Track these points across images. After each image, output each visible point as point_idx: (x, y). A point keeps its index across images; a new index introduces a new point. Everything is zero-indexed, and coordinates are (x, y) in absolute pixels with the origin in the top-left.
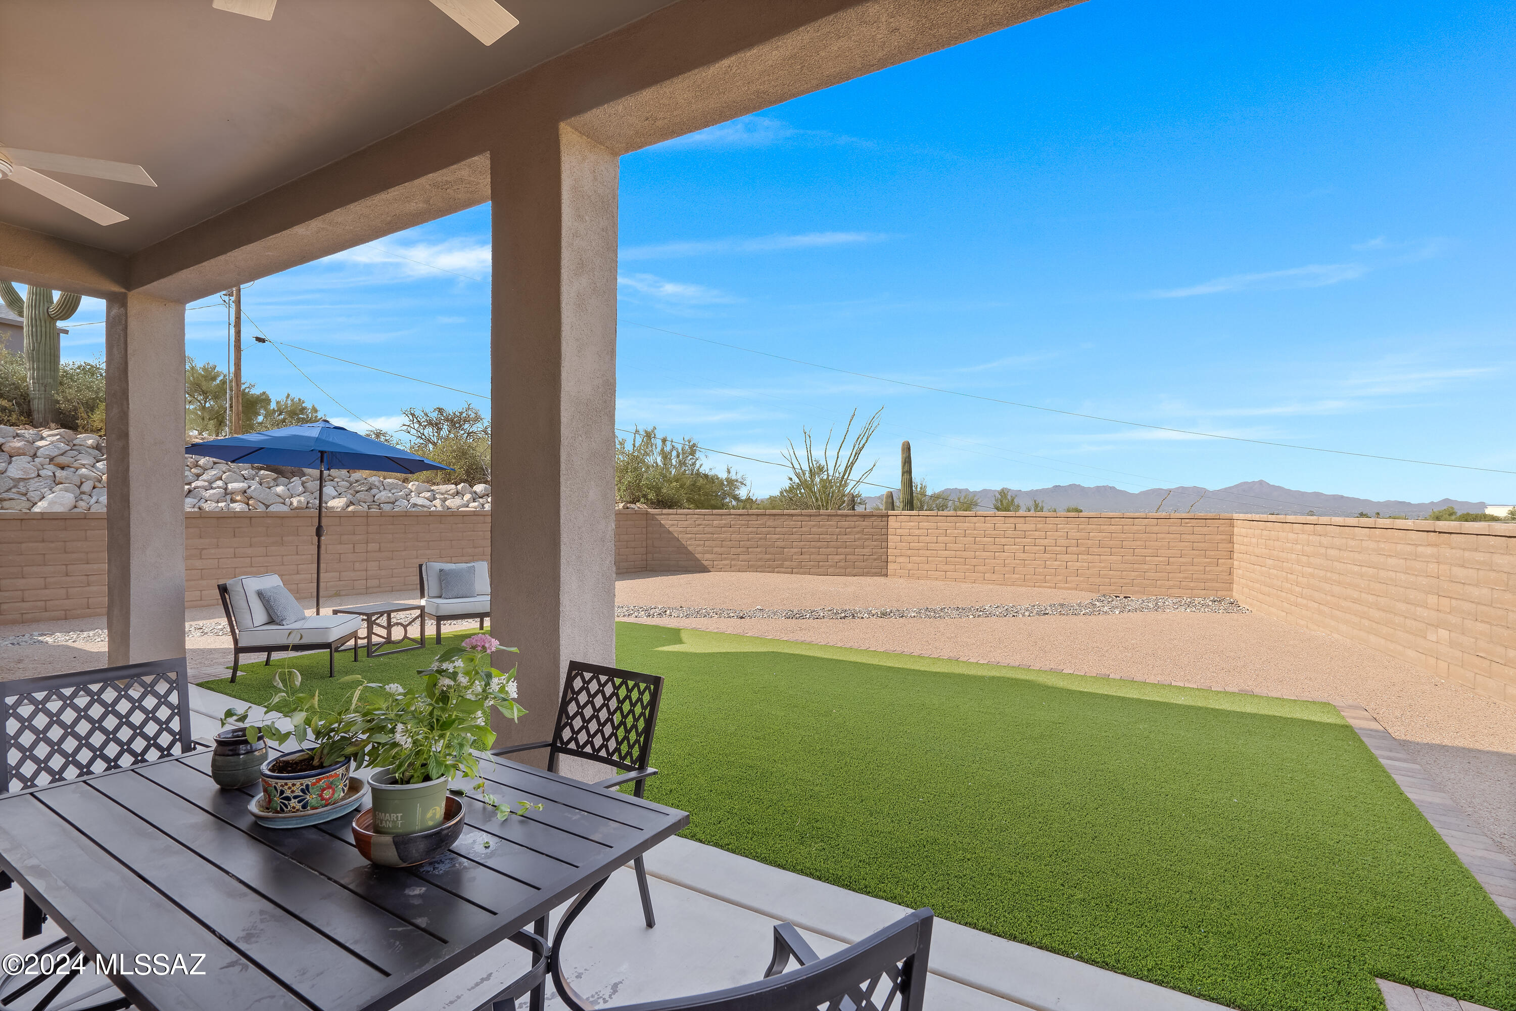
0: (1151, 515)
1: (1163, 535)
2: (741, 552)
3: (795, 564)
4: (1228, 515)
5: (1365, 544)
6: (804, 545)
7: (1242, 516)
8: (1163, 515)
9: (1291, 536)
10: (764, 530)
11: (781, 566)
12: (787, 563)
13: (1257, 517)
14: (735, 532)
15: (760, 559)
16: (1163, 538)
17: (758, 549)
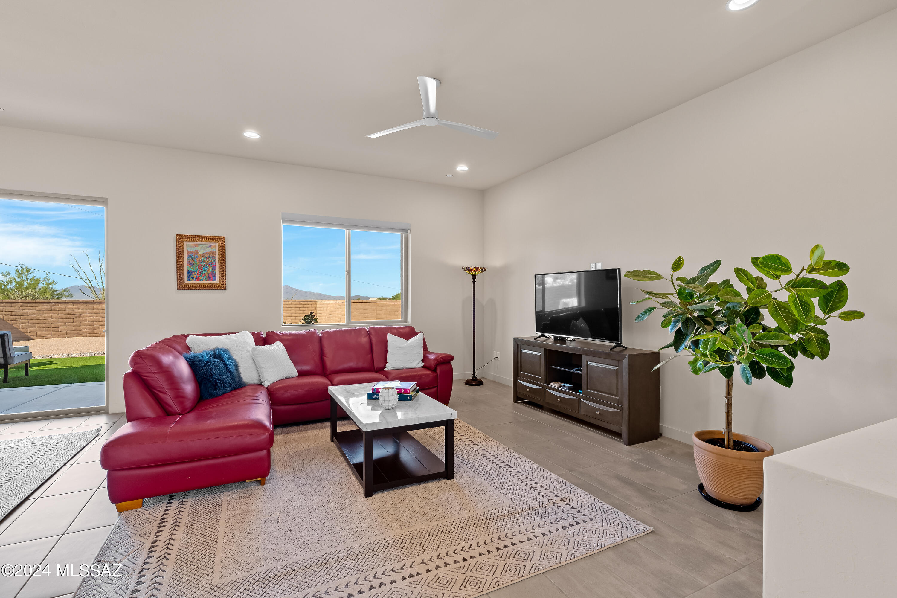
0: (289, 300)
1: (293, 308)
2: (61, 326)
4: (315, 300)
5: (360, 307)
7: (320, 300)
8: (293, 300)
9: (338, 306)
10: (78, 311)
11: (92, 332)
13: (326, 301)
14: (55, 313)
15: (75, 329)
16: (293, 310)
17: (74, 323)
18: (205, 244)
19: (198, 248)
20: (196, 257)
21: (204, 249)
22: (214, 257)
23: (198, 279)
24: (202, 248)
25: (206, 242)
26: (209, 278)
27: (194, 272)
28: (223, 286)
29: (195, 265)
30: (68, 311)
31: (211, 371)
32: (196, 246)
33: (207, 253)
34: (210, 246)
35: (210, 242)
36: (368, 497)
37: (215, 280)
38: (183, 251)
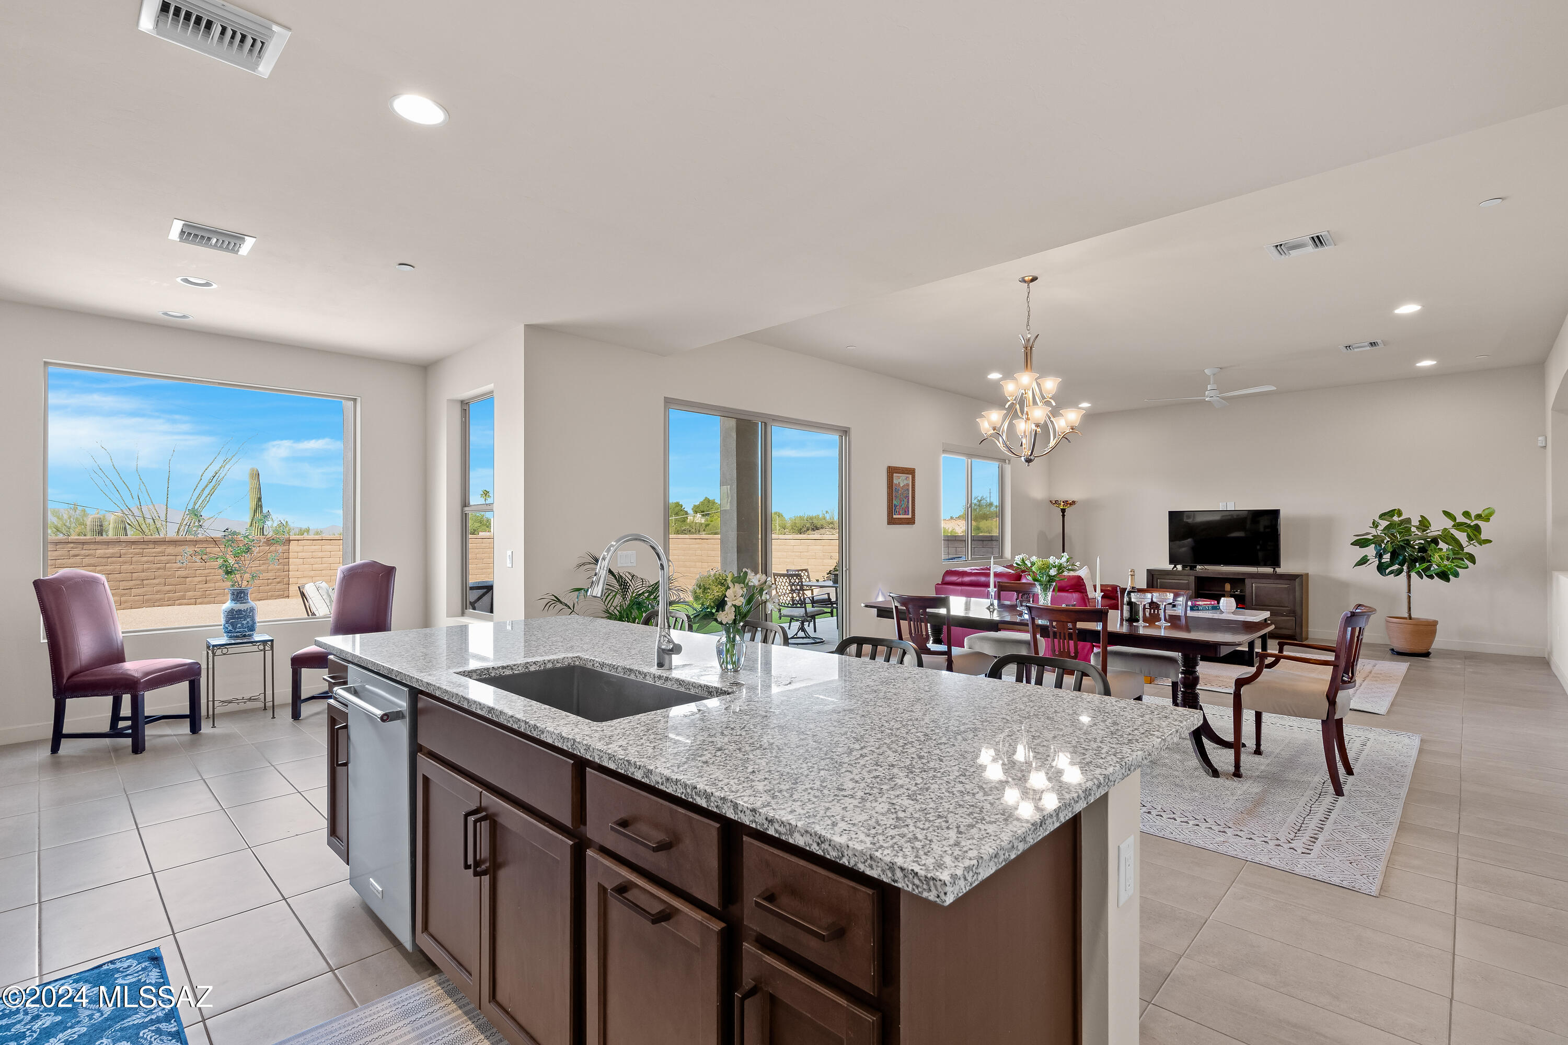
3: (199, 593)
6: (209, 573)
12: (189, 594)
17: (154, 581)
18: (904, 476)
20: (899, 490)
21: (903, 481)
22: (908, 490)
23: (900, 513)
26: (905, 512)
27: (897, 506)
28: (913, 521)
29: (898, 498)
30: (146, 558)
32: (899, 478)
33: (904, 485)
34: (907, 479)
35: (907, 474)
37: (909, 514)
38: (892, 483)
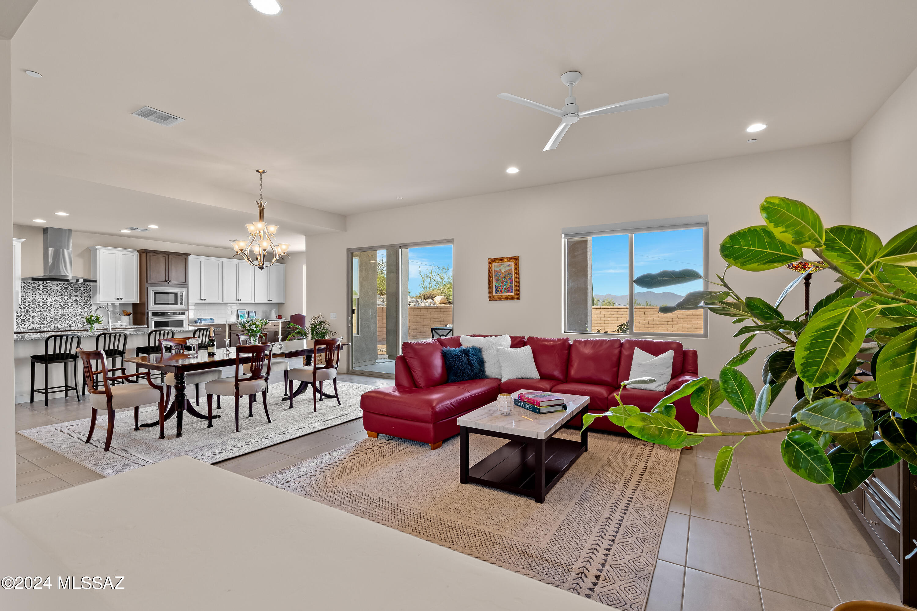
18: (505, 264)
19: (501, 268)
20: (500, 275)
21: (505, 267)
22: (511, 274)
23: (501, 292)
24: (504, 267)
25: (506, 262)
26: (508, 291)
27: (499, 286)
28: (518, 298)
29: (499, 281)
31: (456, 362)
32: (500, 266)
33: (507, 271)
34: (509, 265)
35: (509, 262)
36: (465, 483)
37: (512, 292)
38: (492, 271)
